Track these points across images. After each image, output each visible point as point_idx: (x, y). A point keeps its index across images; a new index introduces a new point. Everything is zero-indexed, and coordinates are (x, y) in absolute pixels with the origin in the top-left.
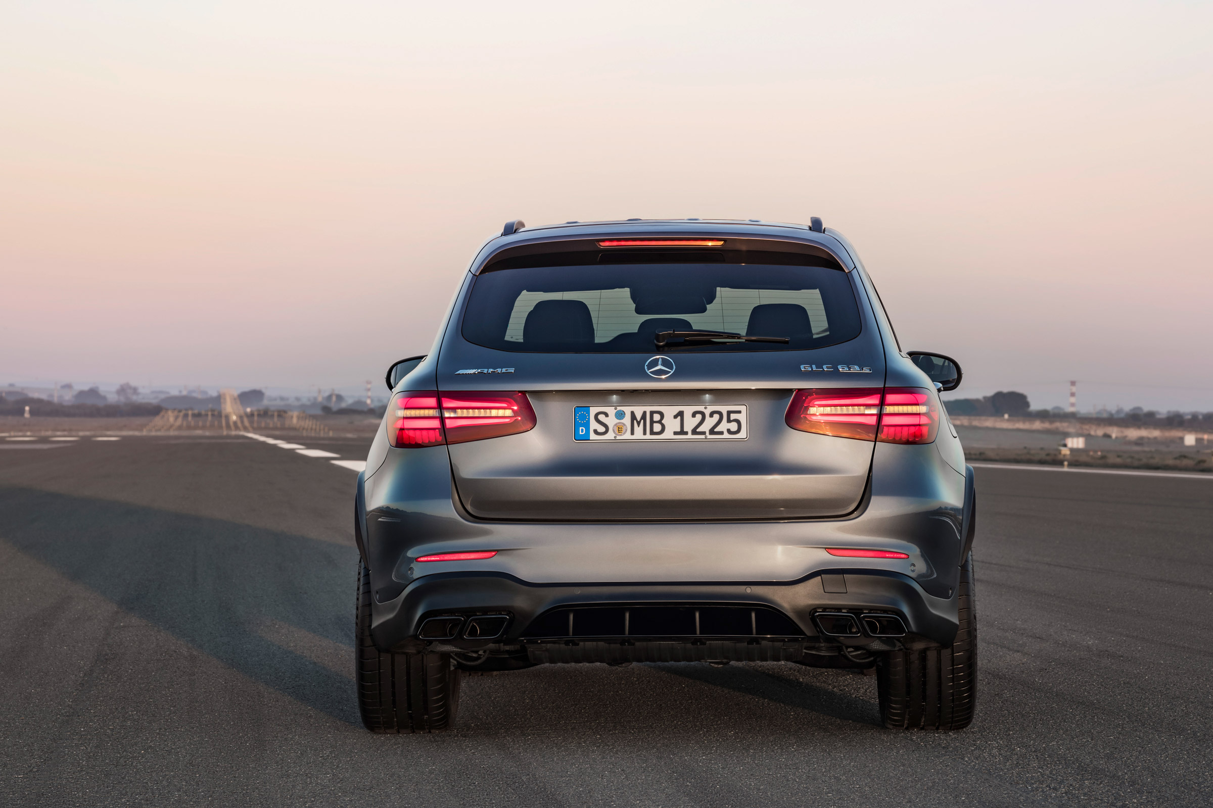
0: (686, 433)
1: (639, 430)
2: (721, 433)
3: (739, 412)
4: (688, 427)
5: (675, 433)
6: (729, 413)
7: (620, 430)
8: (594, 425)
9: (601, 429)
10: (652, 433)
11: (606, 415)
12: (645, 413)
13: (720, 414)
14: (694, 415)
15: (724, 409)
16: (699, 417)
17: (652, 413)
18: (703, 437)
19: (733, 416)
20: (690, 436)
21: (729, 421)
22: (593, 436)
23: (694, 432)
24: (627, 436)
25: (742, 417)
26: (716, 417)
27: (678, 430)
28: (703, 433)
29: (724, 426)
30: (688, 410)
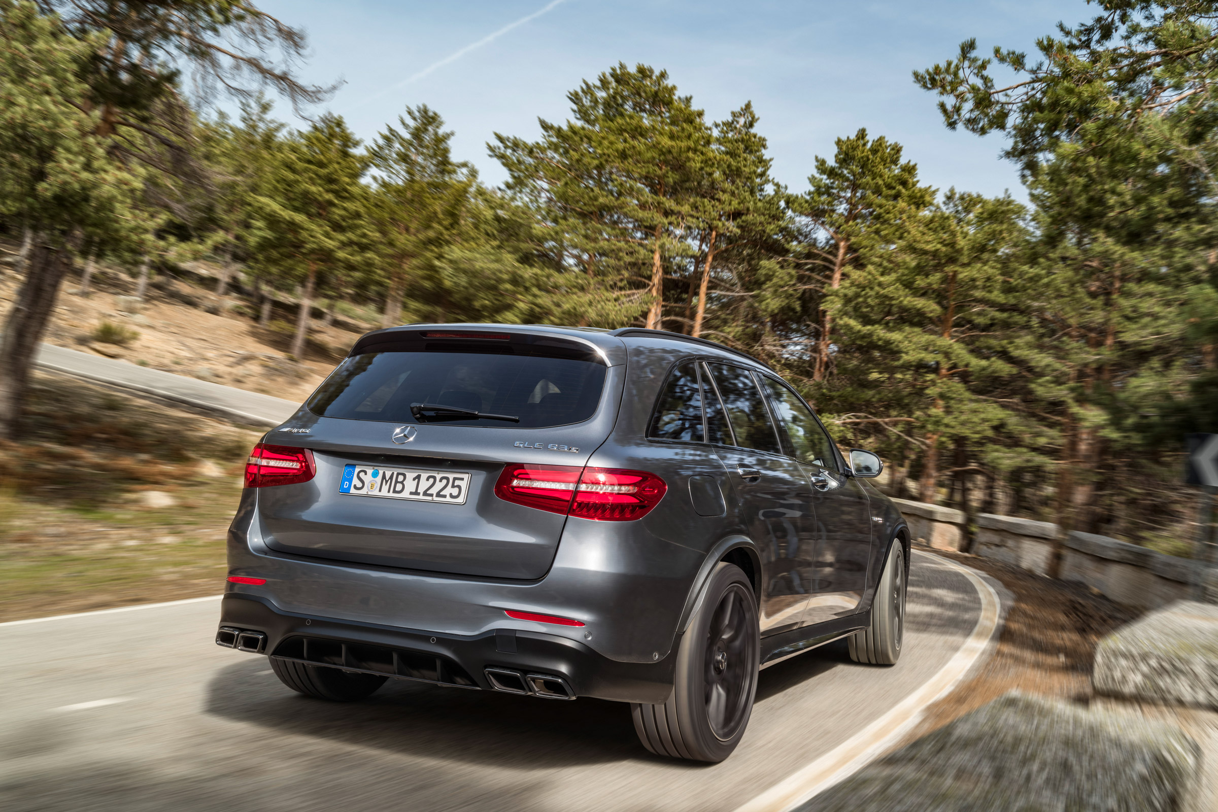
0: (419, 494)
1: (385, 488)
2: (445, 496)
3: (462, 479)
4: (421, 490)
5: (411, 493)
6: (455, 479)
7: (372, 486)
8: (356, 481)
9: (359, 485)
10: (395, 491)
11: (366, 473)
12: (393, 474)
13: (448, 479)
14: (428, 479)
15: (451, 476)
16: (431, 480)
17: (398, 474)
18: (430, 498)
19: (457, 483)
20: (421, 497)
21: (453, 486)
22: (353, 491)
23: (425, 494)
24: (376, 492)
25: (464, 484)
26: (445, 482)
27: (414, 491)
28: (431, 495)
29: (448, 491)
30: (424, 476)
